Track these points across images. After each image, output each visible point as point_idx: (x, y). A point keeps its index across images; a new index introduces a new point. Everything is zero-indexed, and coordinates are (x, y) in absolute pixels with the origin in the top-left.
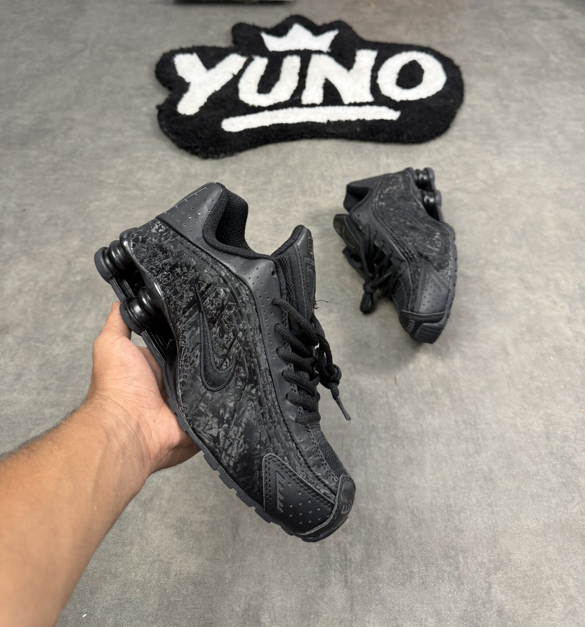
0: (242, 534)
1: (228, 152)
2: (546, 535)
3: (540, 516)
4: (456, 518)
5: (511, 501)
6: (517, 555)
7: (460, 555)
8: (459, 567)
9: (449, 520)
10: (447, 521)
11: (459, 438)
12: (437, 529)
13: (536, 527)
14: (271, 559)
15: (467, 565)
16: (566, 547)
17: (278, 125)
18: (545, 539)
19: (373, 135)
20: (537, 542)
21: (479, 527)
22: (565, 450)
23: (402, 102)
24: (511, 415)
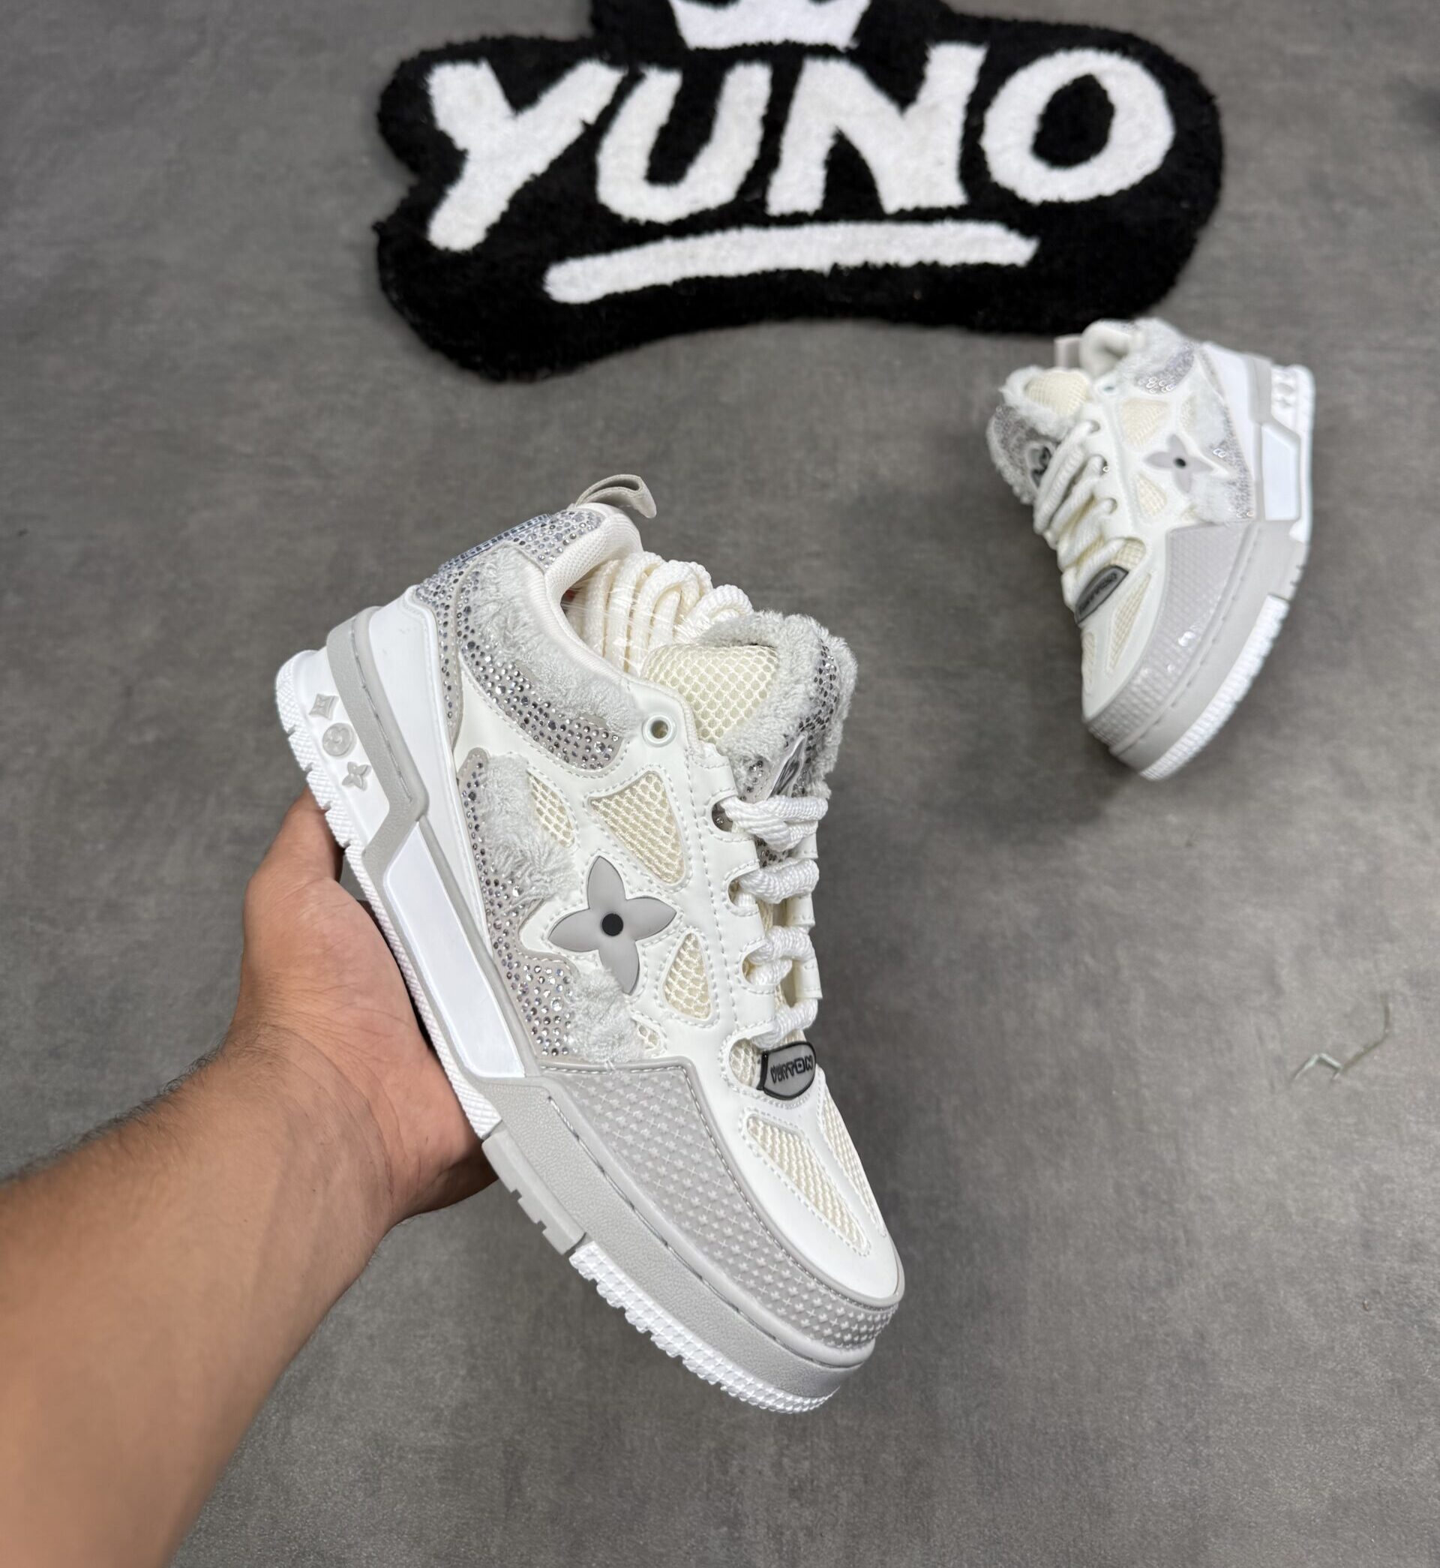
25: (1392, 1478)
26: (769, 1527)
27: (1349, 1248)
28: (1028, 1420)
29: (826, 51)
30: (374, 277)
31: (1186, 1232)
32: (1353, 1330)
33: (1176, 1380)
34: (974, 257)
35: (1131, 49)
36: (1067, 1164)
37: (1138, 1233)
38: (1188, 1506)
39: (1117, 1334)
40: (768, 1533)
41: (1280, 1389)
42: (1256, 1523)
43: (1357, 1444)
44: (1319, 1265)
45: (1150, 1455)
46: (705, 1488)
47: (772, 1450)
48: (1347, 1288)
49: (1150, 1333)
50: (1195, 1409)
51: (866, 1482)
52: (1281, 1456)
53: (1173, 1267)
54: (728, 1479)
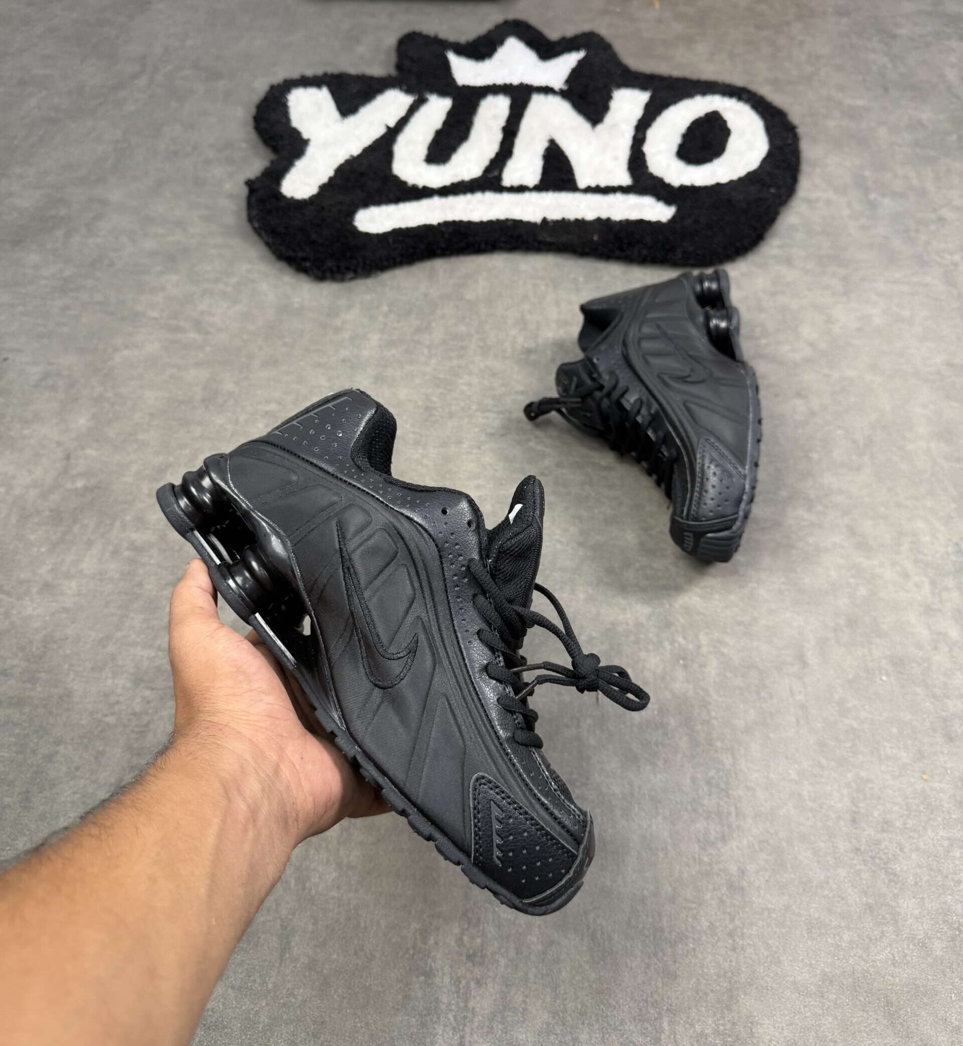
0: (296, 949)
1: (359, 270)
2: (822, 997)
3: (817, 961)
4: (669, 951)
5: (770, 930)
6: (766, 1026)
7: (665, 1018)
8: (660, 1039)
9: (655, 954)
10: (652, 955)
11: (695, 810)
12: (631, 969)
13: (808, 980)
14: (338, 996)
15: (675, 1037)
16: (855, 1020)
17: (454, 223)
18: (820, 1002)
19: (621, 249)
20: (805, 1006)
21: (705, 970)
22: (882, 847)
23: (683, 188)
24: (794, 776)
25: (862, 963)
26: (451, 978)
27: (842, 823)
28: (626, 919)
29: (547, 90)
30: (244, 215)
31: (736, 808)
32: (842, 872)
33: (724, 898)
34: (634, 216)
35: (744, 96)
36: (660, 763)
37: (705, 808)
38: (727, 975)
39: (687, 869)
40: (451, 981)
41: (792, 906)
42: (771, 987)
43: (840, 942)
44: (822, 832)
45: (705, 943)
46: (411, 952)
47: (456, 931)
48: (839, 846)
49: (709, 869)
50: (735, 916)
51: (517, 953)
52: (790, 947)
53: (727, 830)
54: (427, 947)
